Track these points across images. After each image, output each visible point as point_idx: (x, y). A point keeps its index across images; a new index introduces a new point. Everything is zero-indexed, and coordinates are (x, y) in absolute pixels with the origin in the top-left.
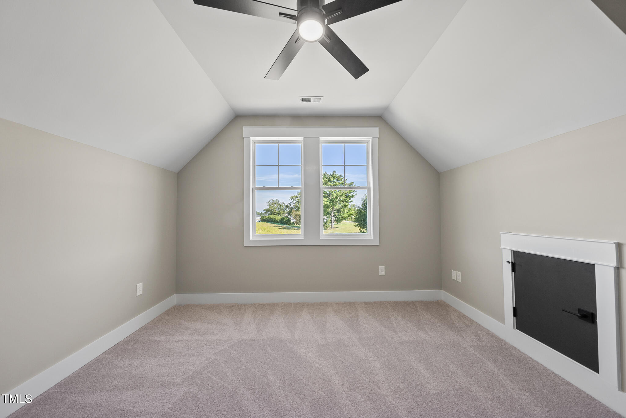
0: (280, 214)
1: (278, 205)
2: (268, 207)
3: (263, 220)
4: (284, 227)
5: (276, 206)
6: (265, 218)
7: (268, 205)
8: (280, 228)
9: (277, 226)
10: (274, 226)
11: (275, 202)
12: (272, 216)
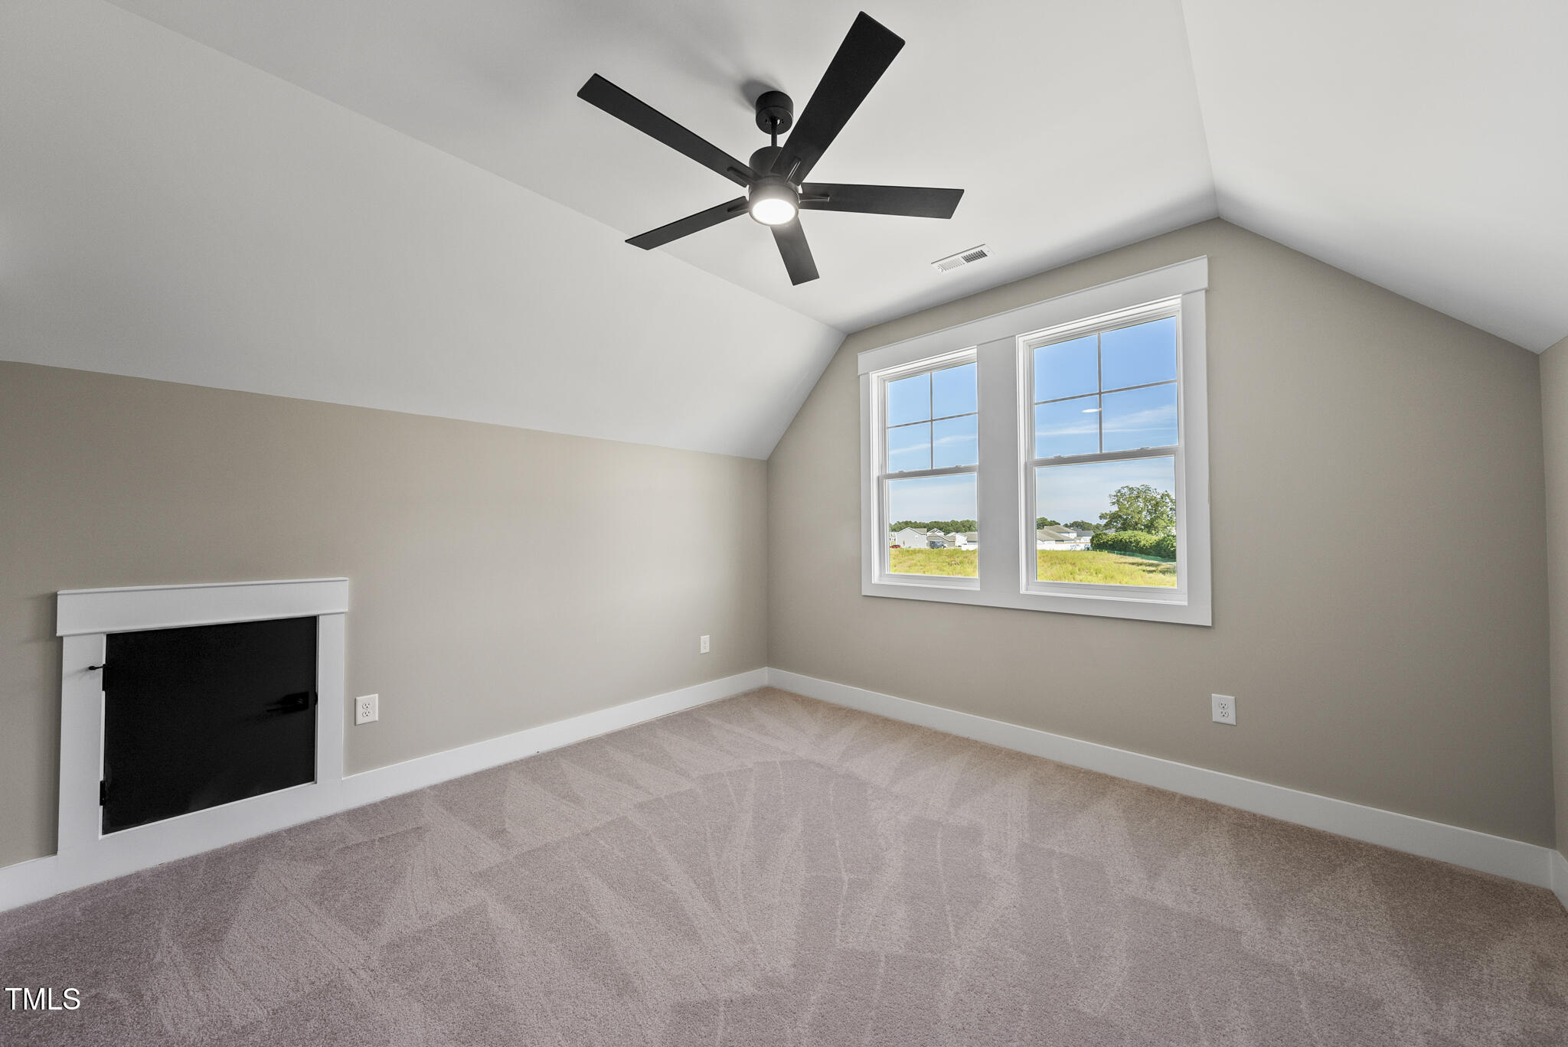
0: (1156, 528)
1: (1146, 500)
2: (1115, 508)
3: (1099, 545)
4: (1168, 566)
5: (1142, 505)
6: (1105, 539)
7: (1114, 503)
8: (1153, 569)
9: (1141, 564)
10: (1130, 563)
11: (1137, 494)
12: (1126, 535)
